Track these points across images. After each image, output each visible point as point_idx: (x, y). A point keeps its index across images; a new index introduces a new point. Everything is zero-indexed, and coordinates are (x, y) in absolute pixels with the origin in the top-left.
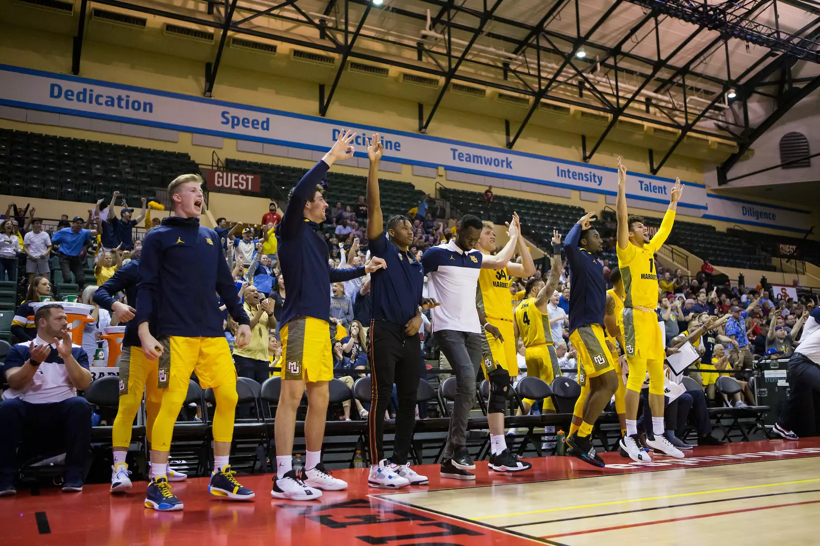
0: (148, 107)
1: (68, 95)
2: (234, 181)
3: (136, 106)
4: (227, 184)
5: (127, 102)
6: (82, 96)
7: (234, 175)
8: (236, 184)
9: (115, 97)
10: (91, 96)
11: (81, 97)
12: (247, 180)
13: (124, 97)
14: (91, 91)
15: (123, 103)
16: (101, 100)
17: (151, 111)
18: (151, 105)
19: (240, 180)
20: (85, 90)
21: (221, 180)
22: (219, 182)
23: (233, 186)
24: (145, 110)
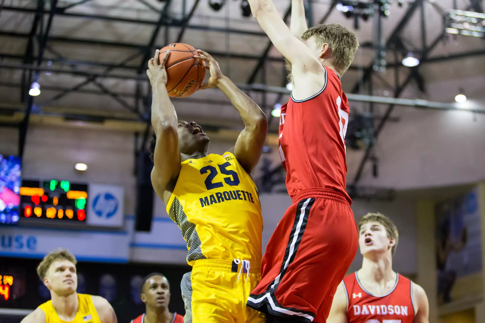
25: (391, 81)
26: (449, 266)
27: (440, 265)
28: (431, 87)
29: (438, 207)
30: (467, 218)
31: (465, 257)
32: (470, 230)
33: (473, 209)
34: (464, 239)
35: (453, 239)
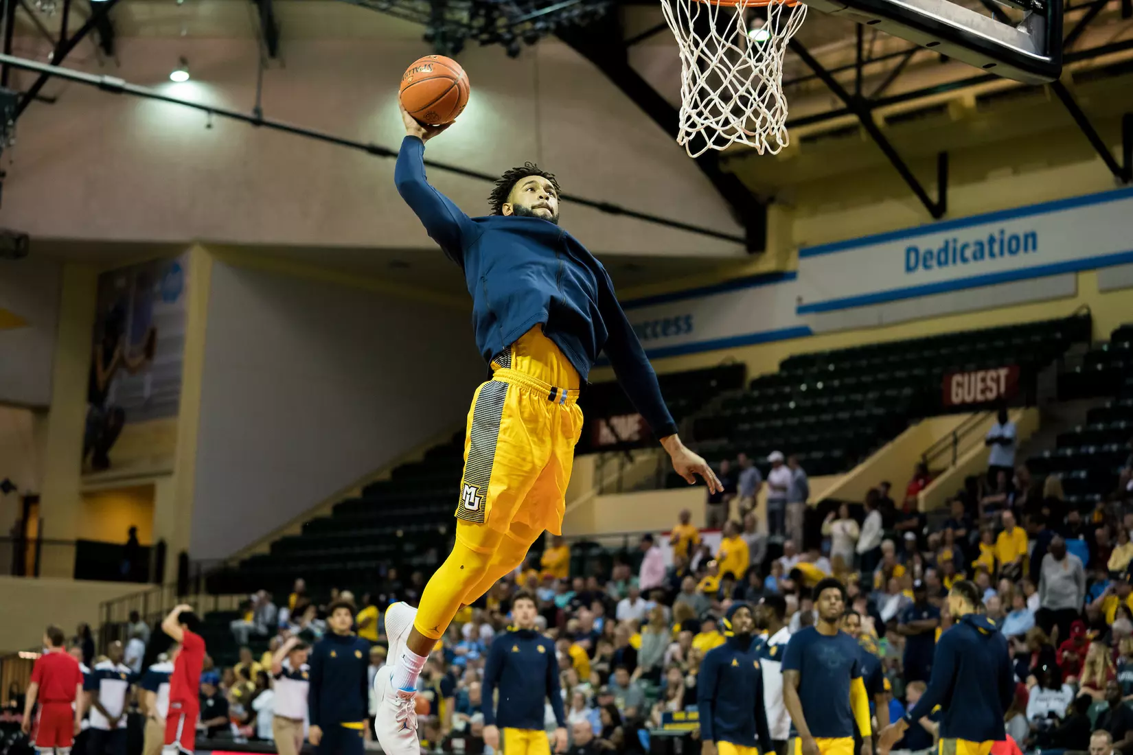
0: (1030, 241)
1: (925, 260)
2: (980, 386)
3: (1015, 245)
4: (969, 393)
5: (1002, 242)
6: (945, 256)
7: (980, 375)
8: (983, 392)
9: (985, 239)
10: (955, 250)
11: (943, 257)
12: (997, 381)
13: (997, 236)
14: (955, 241)
15: (996, 248)
16: (968, 253)
17: (1034, 247)
18: (1034, 235)
19: (990, 383)
20: (947, 243)
21: (960, 391)
22: (957, 395)
23: (980, 397)
24: (1026, 249)
25: (53, 25)
26: (111, 399)
27: (96, 394)
28: (126, 47)
29: (105, 280)
30: (160, 309)
31: (147, 385)
32: (161, 335)
33: (174, 294)
34: (149, 351)
35: (127, 346)
